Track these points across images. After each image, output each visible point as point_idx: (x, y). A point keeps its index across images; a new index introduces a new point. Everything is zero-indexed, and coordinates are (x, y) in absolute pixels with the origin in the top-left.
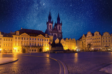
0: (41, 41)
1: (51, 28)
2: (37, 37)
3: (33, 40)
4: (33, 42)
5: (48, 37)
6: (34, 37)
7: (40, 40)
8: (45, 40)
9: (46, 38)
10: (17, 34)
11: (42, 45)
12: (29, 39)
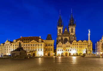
0: (35, 46)
1: (60, 32)
2: (30, 43)
3: (27, 45)
4: (27, 47)
5: (42, 42)
6: (28, 43)
7: (33, 45)
8: (39, 45)
9: (40, 43)
10: (14, 42)
11: (35, 49)
12: (23, 45)
